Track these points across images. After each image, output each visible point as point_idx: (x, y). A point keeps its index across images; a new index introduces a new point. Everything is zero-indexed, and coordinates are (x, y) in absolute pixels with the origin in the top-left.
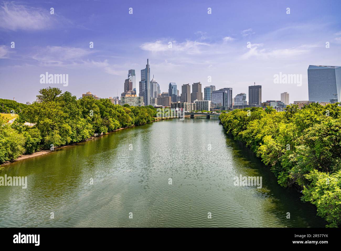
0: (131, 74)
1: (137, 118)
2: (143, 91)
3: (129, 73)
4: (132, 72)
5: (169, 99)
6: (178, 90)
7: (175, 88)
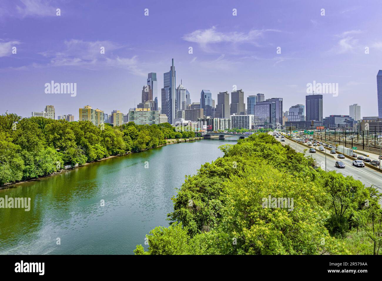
0: (151, 78)
1: (136, 142)
2: (166, 101)
3: (149, 77)
4: (152, 77)
5: (200, 111)
6: (213, 99)
7: (209, 97)
